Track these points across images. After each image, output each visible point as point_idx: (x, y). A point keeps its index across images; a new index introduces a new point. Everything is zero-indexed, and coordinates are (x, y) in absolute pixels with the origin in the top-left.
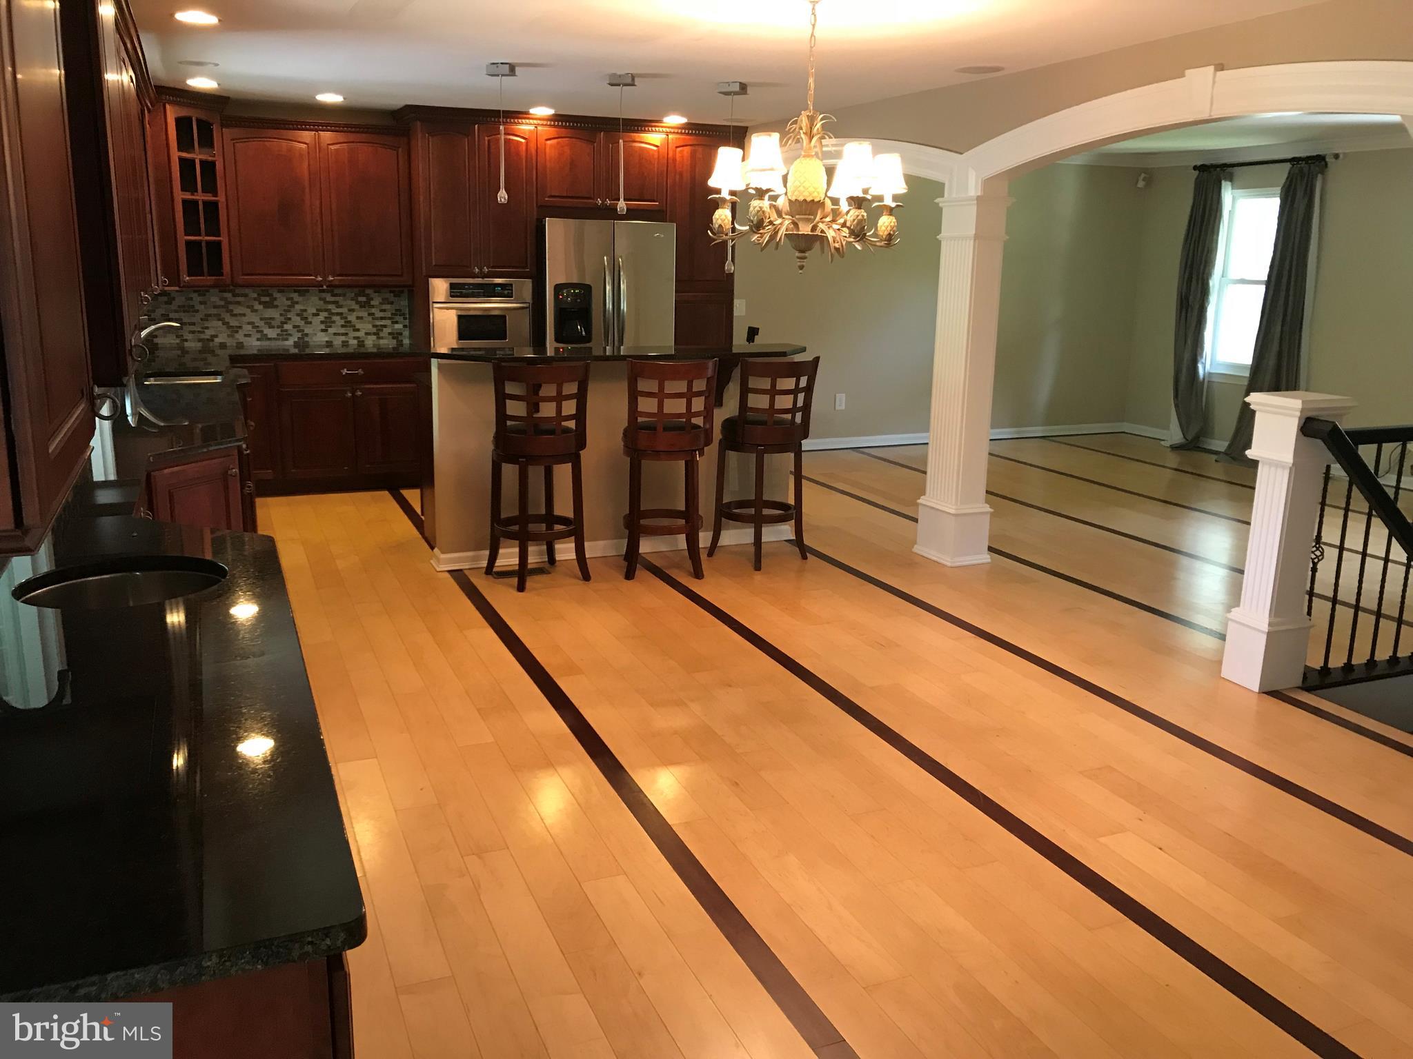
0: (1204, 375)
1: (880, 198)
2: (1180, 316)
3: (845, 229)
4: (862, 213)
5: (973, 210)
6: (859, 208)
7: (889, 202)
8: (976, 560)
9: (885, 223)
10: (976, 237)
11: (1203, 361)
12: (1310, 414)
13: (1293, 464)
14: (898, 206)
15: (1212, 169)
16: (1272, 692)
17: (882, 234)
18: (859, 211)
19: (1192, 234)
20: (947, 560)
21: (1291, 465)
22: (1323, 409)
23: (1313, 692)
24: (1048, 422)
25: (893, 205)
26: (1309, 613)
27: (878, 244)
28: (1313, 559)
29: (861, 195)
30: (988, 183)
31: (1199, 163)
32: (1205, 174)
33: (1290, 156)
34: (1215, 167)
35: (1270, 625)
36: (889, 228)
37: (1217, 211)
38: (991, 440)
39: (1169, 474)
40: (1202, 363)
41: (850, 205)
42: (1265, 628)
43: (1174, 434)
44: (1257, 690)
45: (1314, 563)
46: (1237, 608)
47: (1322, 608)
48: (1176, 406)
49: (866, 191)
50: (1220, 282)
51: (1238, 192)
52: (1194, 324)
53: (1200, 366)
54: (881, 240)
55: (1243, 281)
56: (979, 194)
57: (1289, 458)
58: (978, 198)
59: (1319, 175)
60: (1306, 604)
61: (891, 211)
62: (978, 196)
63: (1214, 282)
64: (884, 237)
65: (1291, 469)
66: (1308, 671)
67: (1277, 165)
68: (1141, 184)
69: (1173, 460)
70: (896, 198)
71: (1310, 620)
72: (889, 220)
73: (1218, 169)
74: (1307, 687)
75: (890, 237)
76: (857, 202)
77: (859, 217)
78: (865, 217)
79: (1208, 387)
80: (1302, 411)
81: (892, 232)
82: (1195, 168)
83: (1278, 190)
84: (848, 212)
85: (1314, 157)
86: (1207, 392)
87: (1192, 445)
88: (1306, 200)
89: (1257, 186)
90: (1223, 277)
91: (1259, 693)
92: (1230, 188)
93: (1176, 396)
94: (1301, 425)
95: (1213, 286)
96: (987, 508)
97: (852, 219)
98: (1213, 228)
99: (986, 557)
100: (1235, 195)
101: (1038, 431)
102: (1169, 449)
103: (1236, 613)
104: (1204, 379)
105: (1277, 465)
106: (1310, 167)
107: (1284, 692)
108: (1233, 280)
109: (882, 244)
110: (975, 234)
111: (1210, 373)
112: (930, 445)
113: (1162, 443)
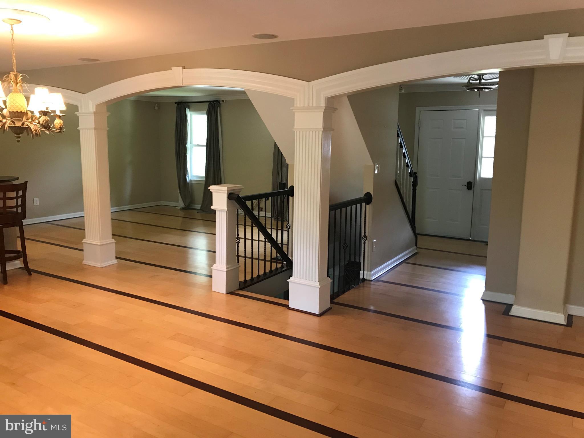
0: (189, 181)
1: (54, 112)
2: (177, 159)
3: (39, 125)
4: (47, 118)
5: (92, 117)
6: (46, 116)
7: (58, 113)
8: (111, 263)
9: (57, 122)
10: (95, 129)
11: (188, 175)
12: (230, 192)
13: (227, 210)
14: (63, 115)
15: (182, 104)
16: (230, 293)
17: (57, 127)
18: (46, 117)
19: (178, 128)
20: (98, 265)
21: (226, 210)
22: (234, 190)
23: (243, 290)
24: (130, 203)
25: (61, 115)
26: (238, 262)
27: (55, 131)
28: (237, 243)
29: (46, 110)
30: (98, 106)
31: (177, 101)
32: (180, 105)
33: (208, 100)
34: (183, 103)
35: (227, 268)
36: (60, 125)
37: (185, 119)
38: (111, 212)
39: (181, 219)
40: (188, 176)
41: (40, 114)
42: (225, 270)
43: (181, 204)
44: (225, 293)
45: (237, 244)
46: (215, 264)
47: (242, 260)
48: (180, 193)
49: (47, 108)
50: (190, 146)
51: (192, 112)
52: (183, 161)
53: (187, 177)
54: (57, 130)
55: (198, 145)
56: (95, 111)
57: (225, 208)
58: (95, 113)
59: (218, 108)
60: (237, 259)
61: (60, 117)
62: (94, 112)
63: (188, 146)
64: (58, 128)
65: (226, 212)
66: (240, 283)
67: (204, 103)
68: (156, 108)
69: (181, 214)
70: (61, 112)
71: (239, 264)
72: (60, 121)
73: (184, 104)
74: (241, 289)
75: (61, 129)
76: (45, 113)
77: (46, 120)
78: (49, 120)
79: (191, 185)
80: (228, 191)
81: (61, 126)
82: (176, 103)
83: (205, 112)
84: (40, 117)
85: (216, 101)
86: (191, 187)
87: (188, 207)
88: (215, 116)
89: (197, 110)
90: (191, 144)
91: (226, 294)
92: (189, 111)
93: (180, 189)
94: (228, 196)
95: (188, 148)
96: (113, 241)
97: (43, 120)
98: (185, 126)
99: (115, 261)
100: (191, 114)
101: (127, 207)
102: (180, 210)
103: (214, 267)
104: (189, 182)
105: (221, 211)
106: (215, 104)
107: (233, 292)
108: (195, 145)
109: (57, 131)
110: (95, 127)
111: (191, 180)
112: (85, 217)
113: (177, 208)
